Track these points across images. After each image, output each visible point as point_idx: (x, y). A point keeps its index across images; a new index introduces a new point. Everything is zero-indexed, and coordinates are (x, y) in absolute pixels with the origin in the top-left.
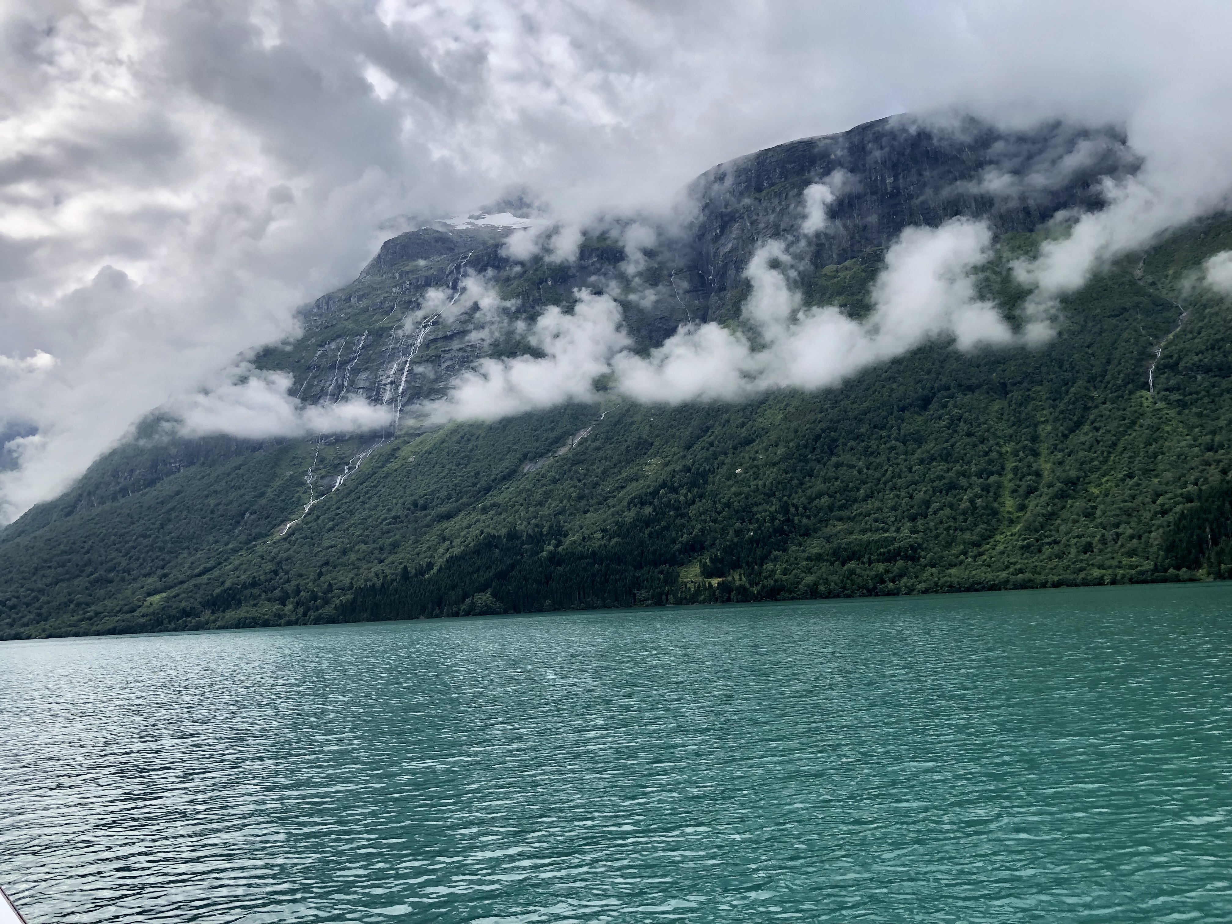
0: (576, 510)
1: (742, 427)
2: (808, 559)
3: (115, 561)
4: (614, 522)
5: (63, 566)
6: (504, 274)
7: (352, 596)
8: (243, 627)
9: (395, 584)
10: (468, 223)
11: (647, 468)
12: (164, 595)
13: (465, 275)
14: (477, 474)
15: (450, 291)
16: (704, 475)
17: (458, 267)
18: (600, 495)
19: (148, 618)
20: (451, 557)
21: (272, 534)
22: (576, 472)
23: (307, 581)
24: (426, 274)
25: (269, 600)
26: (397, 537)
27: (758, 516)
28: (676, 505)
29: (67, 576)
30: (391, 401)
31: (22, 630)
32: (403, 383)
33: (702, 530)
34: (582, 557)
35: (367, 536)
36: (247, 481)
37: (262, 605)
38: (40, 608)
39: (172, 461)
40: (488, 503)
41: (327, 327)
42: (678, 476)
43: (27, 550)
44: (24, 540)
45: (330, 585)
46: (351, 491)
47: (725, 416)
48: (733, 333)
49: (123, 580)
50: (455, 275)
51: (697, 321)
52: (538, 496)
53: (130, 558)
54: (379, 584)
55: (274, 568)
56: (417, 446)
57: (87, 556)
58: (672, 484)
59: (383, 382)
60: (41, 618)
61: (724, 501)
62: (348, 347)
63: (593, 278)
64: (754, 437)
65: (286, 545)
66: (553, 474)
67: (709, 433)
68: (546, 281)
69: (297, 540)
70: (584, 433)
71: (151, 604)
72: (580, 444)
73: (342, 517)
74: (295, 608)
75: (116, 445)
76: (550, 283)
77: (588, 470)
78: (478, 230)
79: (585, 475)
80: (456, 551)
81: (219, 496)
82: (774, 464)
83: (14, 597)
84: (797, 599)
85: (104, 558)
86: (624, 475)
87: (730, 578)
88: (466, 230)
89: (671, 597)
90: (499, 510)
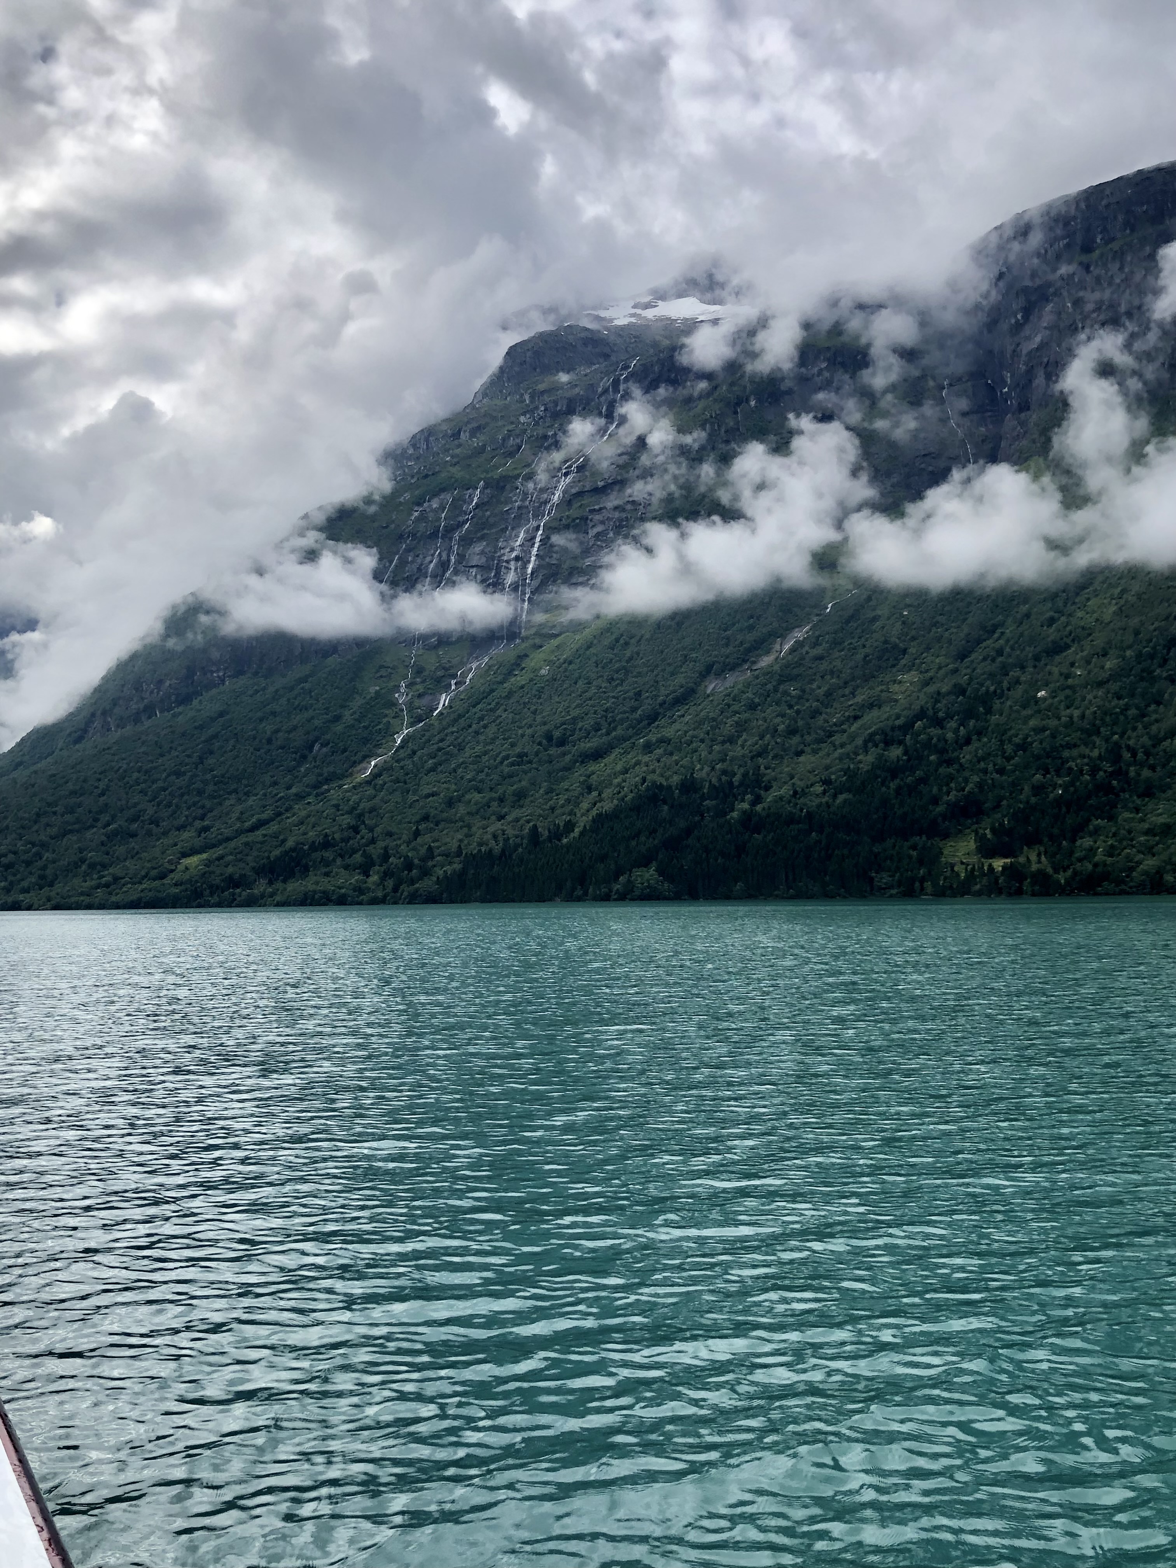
0: (784, 750)
1: (1050, 625)
2: (1149, 832)
3: (139, 807)
4: (841, 770)
5: (72, 812)
6: (682, 392)
7: (461, 866)
8: (311, 905)
9: (520, 850)
10: (633, 315)
11: (895, 688)
12: (205, 856)
13: (627, 396)
14: (639, 694)
15: (602, 421)
16: (986, 700)
17: (616, 383)
18: (822, 728)
19: (183, 887)
20: (600, 815)
21: (351, 774)
22: (786, 693)
23: (399, 842)
24: (568, 394)
25: (346, 867)
26: (524, 783)
27: (1072, 764)
28: (940, 745)
29: (76, 826)
30: (515, 588)
31: (21, 897)
32: (533, 558)
33: (980, 785)
34: (791, 820)
35: (481, 781)
36: (317, 700)
37: (337, 874)
38: (44, 868)
39: (214, 669)
40: (652, 737)
41: (426, 476)
42: (945, 702)
43: (27, 788)
44: (21, 775)
45: (430, 849)
46: (460, 716)
47: (1024, 608)
48: (1036, 477)
49: (149, 833)
50: (611, 396)
51: (981, 462)
52: (728, 728)
53: (159, 805)
54: (497, 849)
55: (353, 822)
56: (553, 652)
57: (102, 799)
58: (935, 713)
59: (505, 558)
60: (45, 882)
61: (1017, 740)
62: (457, 505)
63: (821, 396)
64: (1068, 641)
65: (370, 791)
66: (750, 695)
67: (996, 635)
68: (748, 401)
69: (385, 783)
70: (799, 634)
71: (187, 868)
72: (792, 650)
73: (447, 753)
74: (383, 879)
75: (136, 646)
76: (753, 403)
77: (803, 691)
78: (647, 326)
79: (800, 697)
80: (607, 806)
81: (278, 719)
82: (1100, 684)
83: (10, 852)
84: (1128, 893)
85: (124, 802)
86: (859, 699)
87: (1022, 859)
88: (629, 326)
89: (928, 885)
90: (670, 748)
